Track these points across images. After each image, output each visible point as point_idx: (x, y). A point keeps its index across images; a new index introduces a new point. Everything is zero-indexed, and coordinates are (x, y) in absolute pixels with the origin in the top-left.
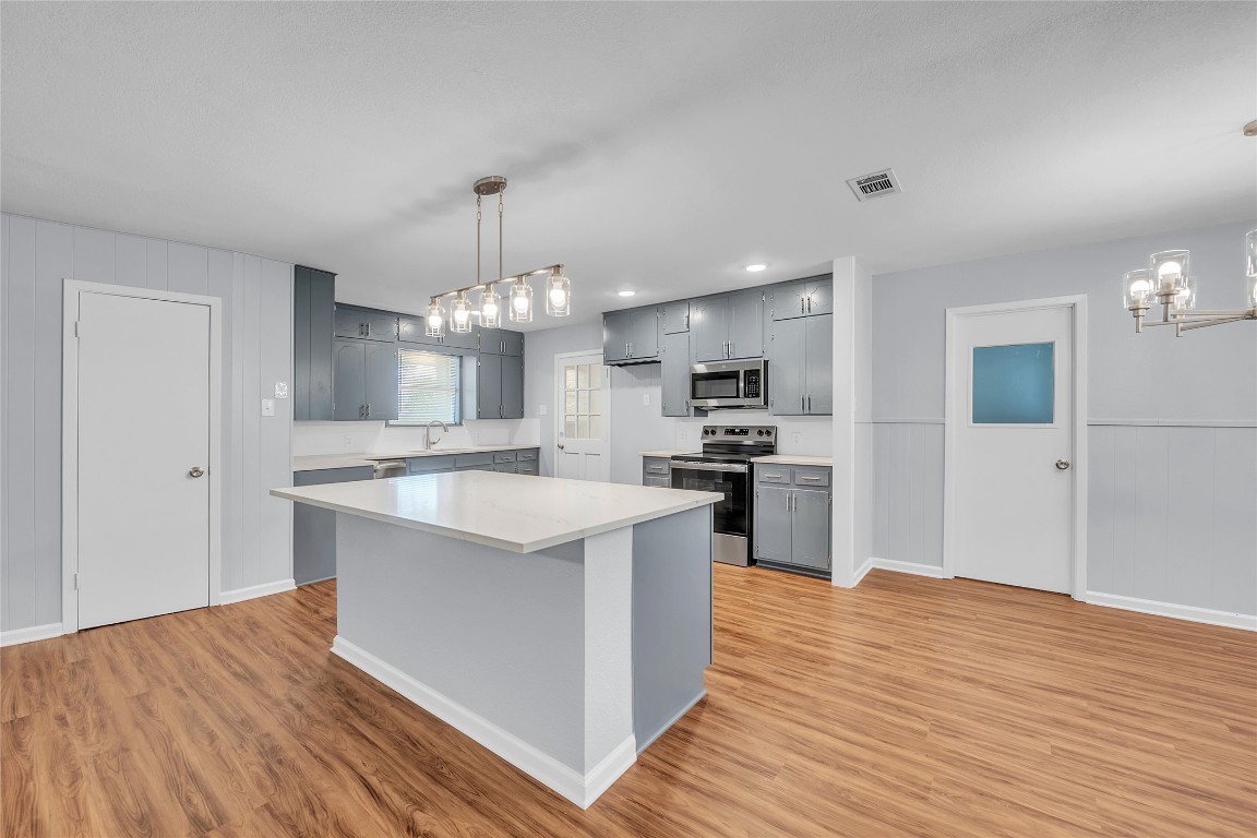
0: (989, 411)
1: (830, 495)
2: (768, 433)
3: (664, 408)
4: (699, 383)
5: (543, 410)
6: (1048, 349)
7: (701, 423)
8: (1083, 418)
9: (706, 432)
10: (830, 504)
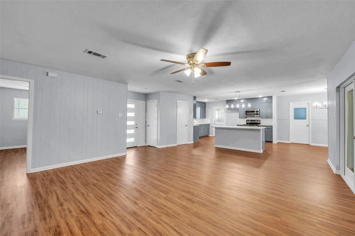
0: (296, 117)
1: (272, 130)
2: (259, 121)
3: (239, 117)
4: (247, 113)
5: (210, 117)
6: (305, 109)
7: (246, 119)
8: (310, 119)
9: (247, 121)
10: (272, 132)
